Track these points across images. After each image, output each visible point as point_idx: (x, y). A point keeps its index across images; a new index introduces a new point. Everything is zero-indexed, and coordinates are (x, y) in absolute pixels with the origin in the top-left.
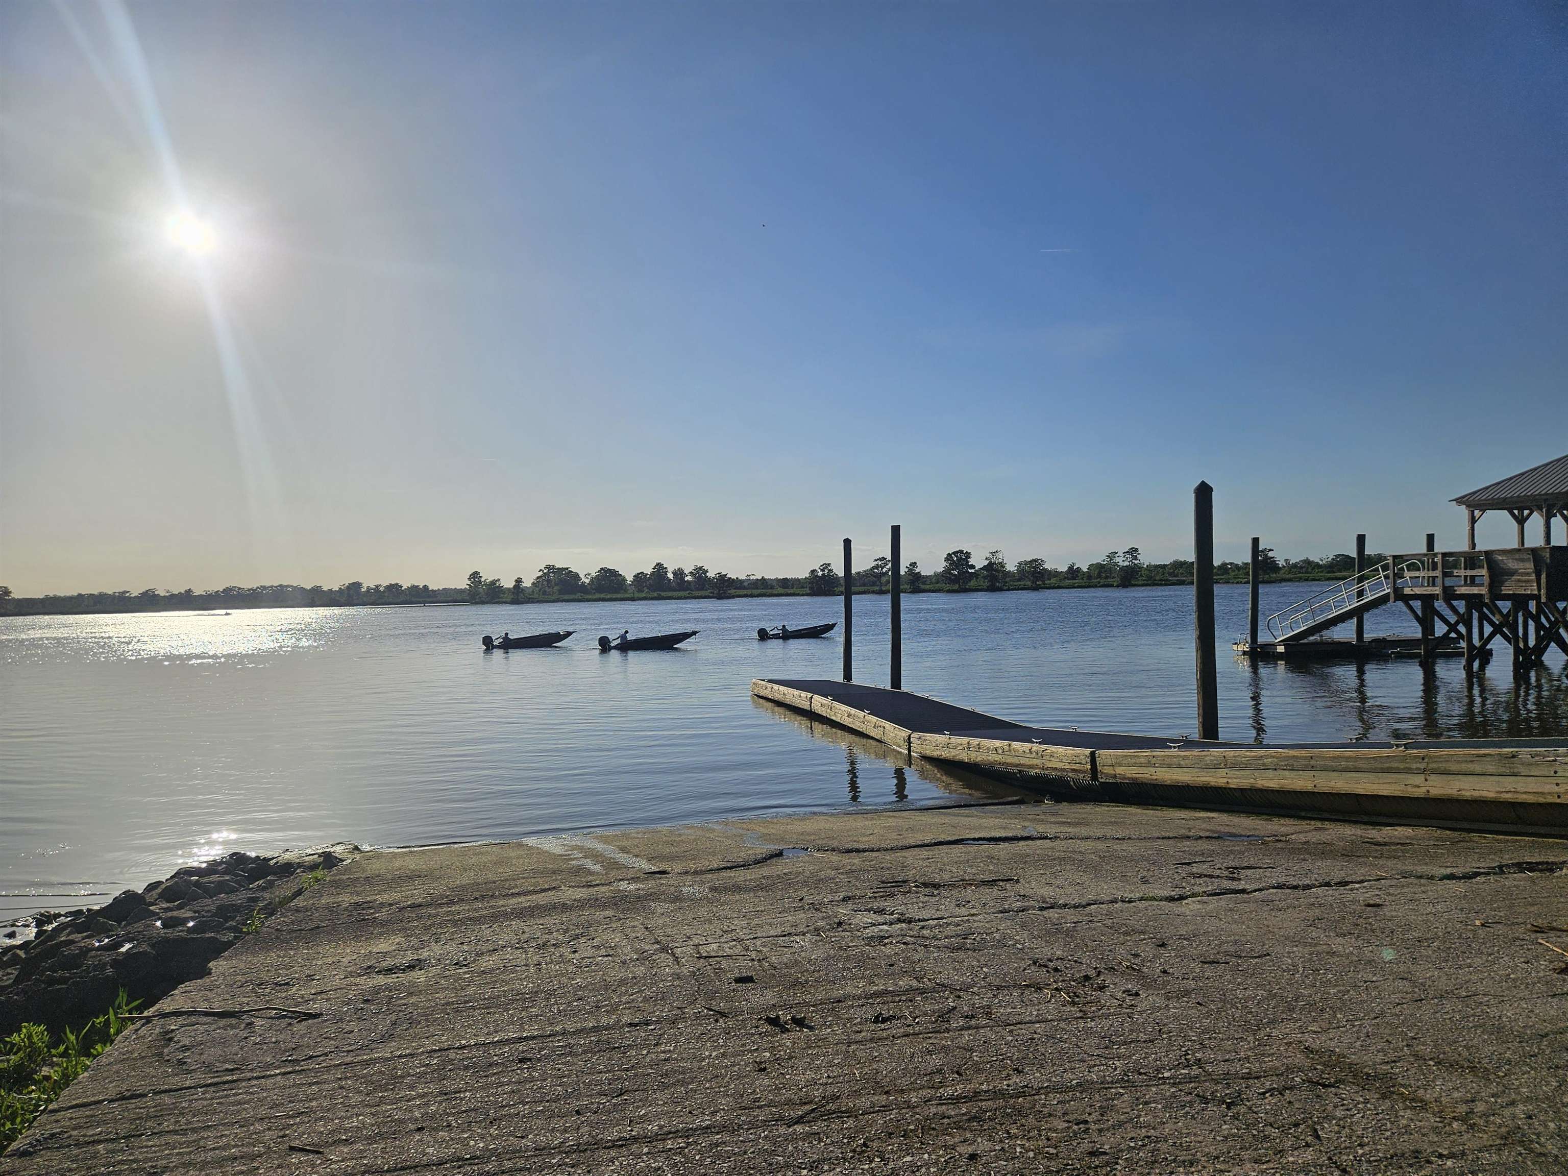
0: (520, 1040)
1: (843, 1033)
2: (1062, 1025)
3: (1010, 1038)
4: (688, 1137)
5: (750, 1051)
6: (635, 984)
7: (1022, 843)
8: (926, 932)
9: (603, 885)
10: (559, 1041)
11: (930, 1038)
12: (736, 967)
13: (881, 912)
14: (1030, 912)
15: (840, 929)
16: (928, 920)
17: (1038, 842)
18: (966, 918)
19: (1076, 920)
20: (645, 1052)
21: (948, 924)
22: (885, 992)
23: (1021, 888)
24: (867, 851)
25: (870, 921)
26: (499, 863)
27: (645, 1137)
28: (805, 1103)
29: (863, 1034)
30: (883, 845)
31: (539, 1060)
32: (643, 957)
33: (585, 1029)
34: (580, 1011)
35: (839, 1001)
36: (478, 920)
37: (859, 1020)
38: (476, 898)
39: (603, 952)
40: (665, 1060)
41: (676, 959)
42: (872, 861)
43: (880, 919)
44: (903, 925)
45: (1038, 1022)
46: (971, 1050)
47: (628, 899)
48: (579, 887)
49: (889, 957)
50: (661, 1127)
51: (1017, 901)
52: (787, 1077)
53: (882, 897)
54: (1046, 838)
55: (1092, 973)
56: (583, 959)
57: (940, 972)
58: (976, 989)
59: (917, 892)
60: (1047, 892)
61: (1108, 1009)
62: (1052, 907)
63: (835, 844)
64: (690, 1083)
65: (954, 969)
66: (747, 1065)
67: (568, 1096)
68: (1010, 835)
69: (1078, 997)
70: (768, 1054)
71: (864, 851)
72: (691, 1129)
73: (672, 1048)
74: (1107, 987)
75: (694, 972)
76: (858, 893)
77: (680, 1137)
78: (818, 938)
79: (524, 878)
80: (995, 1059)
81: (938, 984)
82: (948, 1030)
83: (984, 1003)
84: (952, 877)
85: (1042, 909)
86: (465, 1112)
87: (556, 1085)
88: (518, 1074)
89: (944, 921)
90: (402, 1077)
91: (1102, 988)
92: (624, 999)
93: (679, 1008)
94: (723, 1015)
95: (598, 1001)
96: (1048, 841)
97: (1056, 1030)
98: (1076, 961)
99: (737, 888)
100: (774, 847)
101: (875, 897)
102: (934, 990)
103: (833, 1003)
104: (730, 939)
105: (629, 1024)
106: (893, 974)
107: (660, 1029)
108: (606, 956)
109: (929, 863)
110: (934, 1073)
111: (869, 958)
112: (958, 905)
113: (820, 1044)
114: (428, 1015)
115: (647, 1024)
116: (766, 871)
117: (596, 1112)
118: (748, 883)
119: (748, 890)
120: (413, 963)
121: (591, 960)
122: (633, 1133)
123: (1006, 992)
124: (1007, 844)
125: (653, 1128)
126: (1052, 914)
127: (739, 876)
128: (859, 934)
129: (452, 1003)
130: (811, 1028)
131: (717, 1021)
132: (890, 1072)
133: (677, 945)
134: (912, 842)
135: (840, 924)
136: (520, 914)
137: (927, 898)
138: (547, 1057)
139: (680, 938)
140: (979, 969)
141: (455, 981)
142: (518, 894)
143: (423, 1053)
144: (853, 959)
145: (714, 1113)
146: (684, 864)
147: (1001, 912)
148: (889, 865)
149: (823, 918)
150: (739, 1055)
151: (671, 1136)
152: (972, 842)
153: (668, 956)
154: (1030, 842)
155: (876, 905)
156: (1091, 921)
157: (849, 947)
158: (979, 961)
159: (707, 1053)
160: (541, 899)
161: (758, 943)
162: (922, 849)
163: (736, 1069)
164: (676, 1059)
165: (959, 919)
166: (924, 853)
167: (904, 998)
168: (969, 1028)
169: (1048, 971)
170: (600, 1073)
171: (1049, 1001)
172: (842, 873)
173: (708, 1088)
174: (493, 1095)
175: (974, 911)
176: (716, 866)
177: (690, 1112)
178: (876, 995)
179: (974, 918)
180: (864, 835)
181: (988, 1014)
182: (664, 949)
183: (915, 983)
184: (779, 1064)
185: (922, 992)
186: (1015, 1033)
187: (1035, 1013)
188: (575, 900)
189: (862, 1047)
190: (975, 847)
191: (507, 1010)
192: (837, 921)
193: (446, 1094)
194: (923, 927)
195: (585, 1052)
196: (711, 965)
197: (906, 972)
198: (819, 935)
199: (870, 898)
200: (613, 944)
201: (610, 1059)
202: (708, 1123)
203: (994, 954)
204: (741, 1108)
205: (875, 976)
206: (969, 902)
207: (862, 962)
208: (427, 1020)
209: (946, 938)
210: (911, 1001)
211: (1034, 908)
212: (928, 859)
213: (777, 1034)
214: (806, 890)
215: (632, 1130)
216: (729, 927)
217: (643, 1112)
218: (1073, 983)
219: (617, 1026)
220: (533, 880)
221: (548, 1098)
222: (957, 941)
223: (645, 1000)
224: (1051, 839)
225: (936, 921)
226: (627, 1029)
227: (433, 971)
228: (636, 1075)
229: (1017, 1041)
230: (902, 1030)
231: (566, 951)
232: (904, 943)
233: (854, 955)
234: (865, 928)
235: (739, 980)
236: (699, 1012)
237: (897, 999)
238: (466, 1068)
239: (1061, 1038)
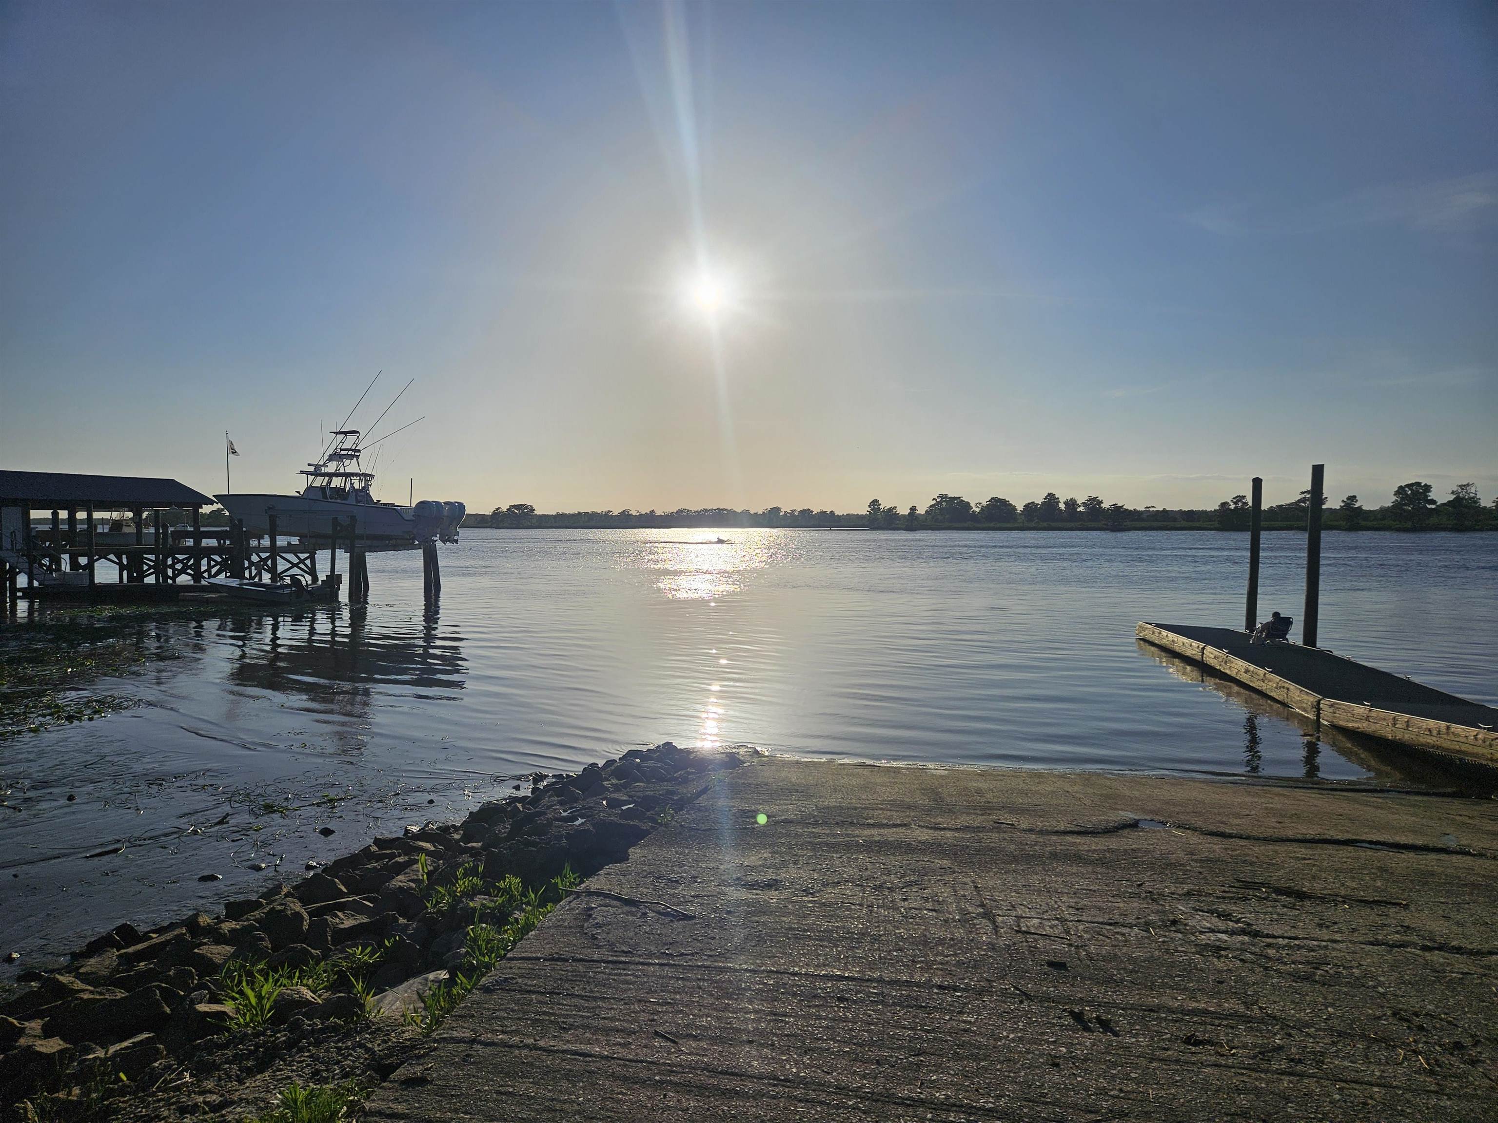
0: (842, 978)
1: (1148, 1046)
2: (1408, 1096)
3: (1337, 1097)
4: (970, 1114)
5: (1048, 1042)
6: (952, 946)
7: (1433, 856)
8: (1271, 952)
9: (950, 829)
10: (874, 988)
11: (1243, 1074)
12: (1052, 950)
13: (1225, 916)
14: (1409, 950)
15: (1173, 928)
16: (1279, 937)
17: (1455, 858)
18: (1324, 943)
19: (1466, 970)
20: (947, 1018)
21: (1299, 947)
22: (1206, 1012)
23: (1407, 918)
24: (1235, 837)
25: (1208, 925)
26: (864, 788)
27: (932, 1103)
28: (1091, 1112)
29: (1169, 1053)
30: (1254, 833)
31: (855, 1002)
32: (965, 920)
33: (899, 980)
34: (898, 962)
35: (1151, 1010)
36: (831, 848)
37: (1169, 1036)
38: (837, 823)
39: (929, 905)
40: (965, 1030)
41: (996, 928)
42: (1235, 850)
43: (1221, 925)
44: (1246, 938)
45: (1378, 1085)
46: (1288, 1100)
47: (967, 851)
48: (927, 827)
49: (1220, 972)
50: (948, 1097)
51: (1397, 933)
52: (1079, 1079)
53: (1232, 898)
54: (1468, 854)
55: (1467, 1041)
56: (910, 909)
57: (1275, 1002)
58: (1313, 1030)
59: (1276, 901)
60: (1439, 928)
62: (1440, 949)
63: (1199, 822)
64: (983, 1060)
65: (1293, 1002)
66: (1041, 1055)
67: (872, 1044)
68: (1419, 842)
69: (1439, 1066)
70: (1064, 1050)
71: (1230, 836)
72: (975, 1107)
73: (973, 1020)
74: (1482, 1061)
75: (1009, 946)
76: (1207, 889)
77: (963, 1112)
78: (1145, 934)
79: (881, 809)
80: (1312, 1116)
81: (1268, 1015)
82: (1266, 1072)
83: (1318, 1049)
84: (1325, 888)
85: (1425, 948)
86: (787, 1035)
87: (864, 1031)
88: (835, 1011)
89: (1297, 942)
90: (744, 989)
91: (1474, 1062)
92: (938, 958)
93: (987, 980)
94: (1028, 997)
95: (915, 956)
96: (1469, 858)
97: (1399, 1101)
98: (1449, 1023)
99: (1077, 858)
100: (1129, 816)
101: (1224, 898)
102: (1262, 1021)
103: (1145, 1010)
104: (1053, 917)
105: (939, 986)
106: (1219, 993)
107: (966, 998)
108: (932, 910)
109: (1304, 865)
110: (1237, 1115)
111: (1197, 969)
112: (1320, 926)
113: (1120, 1052)
114: (773, 936)
115: (955, 990)
116: (1112, 843)
117: (894, 1066)
118: (1090, 854)
119: (1088, 862)
120: (772, 882)
121: (917, 912)
122: (922, 1096)
123: (1348, 1041)
124: (1411, 855)
125: (940, 1095)
126: (1437, 957)
127: (1085, 844)
128: (1193, 938)
129: (794, 929)
130: (1116, 1034)
131: (1021, 1002)
132: (1188, 1101)
133: (1000, 913)
134: (1290, 834)
135: (1174, 922)
136: (870, 847)
137: (1285, 909)
138: (862, 1001)
139: (1005, 905)
140: (1323, 1007)
141: (800, 908)
142: (873, 826)
143: (763, 971)
144: (1178, 966)
145: (999, 1097)
146: (1032, 820)
147: (1372, 944)
148: (1254, 859)
149: (1158, 912)
150: (1036, 1044)
151: (955, 1108)
152: (1367, 845)
153: (989, 924)
154: (1443, 856)
155: (1222, 907)
156: (1485, 975)
157: (1177, 951)
158: (1325, 998)
159: (1005, 1034)
160: (890, 834)
161: (1081, 927)
162: (1302, 845)
163: (1029, 1056)
164: (974, 1032)
165: (1315, 943)
166: (1302, 851)
167: (1225, 1022)
168: (1291, 1074)
169: (1409, 1027)
170: (904, 1028)
171: (1400, 1064)
172: (1196, 861)
173: (998, 1070)
174: (812, 1026)
175: (1337, 937)
176: (1062, 828)
177: (977, 1090)
178: (1194, 1012)
179: (1335, 945)
180: (1238, 816)
181: (1319, 1063)
182: (985, 915)
183: (1242, 1009)
184: (1073, 1063)
185: (1247, 1019)
186: (1346, 1091)
187: (1378, 1074)
188: (920, 842)
189: (1165, 1067)
190: (1369, 853)
191: (837, 946)
192: (1171, 917)
193: (775, 1015)
194: (1269, 945)
195: (894, 1004)
196: (1027, 942)
197: (1236, 993)
198: (1148, 931)
199: (1218, 898)
200: (941, 899)
201: (915, 1017)
202: (991, 1105)
203: (1346, 994)
204: (1026, 1100)
205: (1199, 990)
206: (1336, 923)
207: (1189, 970)
208: (771, 941)
209: (1293, 963)
210: (1232, 1028)
211: (1414, 945)
212: (1305, 859)
213: (1078, 1030)
214: (1149, 874)
215: (921, 1093)
216: (1056, 902)
217: (935, 1077)
218: (1437, 1048)
219: (929, 985)
220: (889, 814)
221: (855, 1041)
222: (1305, 970)
223: (959, 964)
224: (1474, 855)
225: (1287, 941)
226: (936, 991)
227: (785, 894)
228: (935, 1039)
229: (1345, 1101)
230: (1213, 1058)
231: (898, 897)
232: (1241, 960)
233: (1180, 962)
234: (1201, 933)
235: (1051, 964)
236: (1006, 989)
237: (1217, 1022)
238: (795, 995)
239: (1402, 1111)
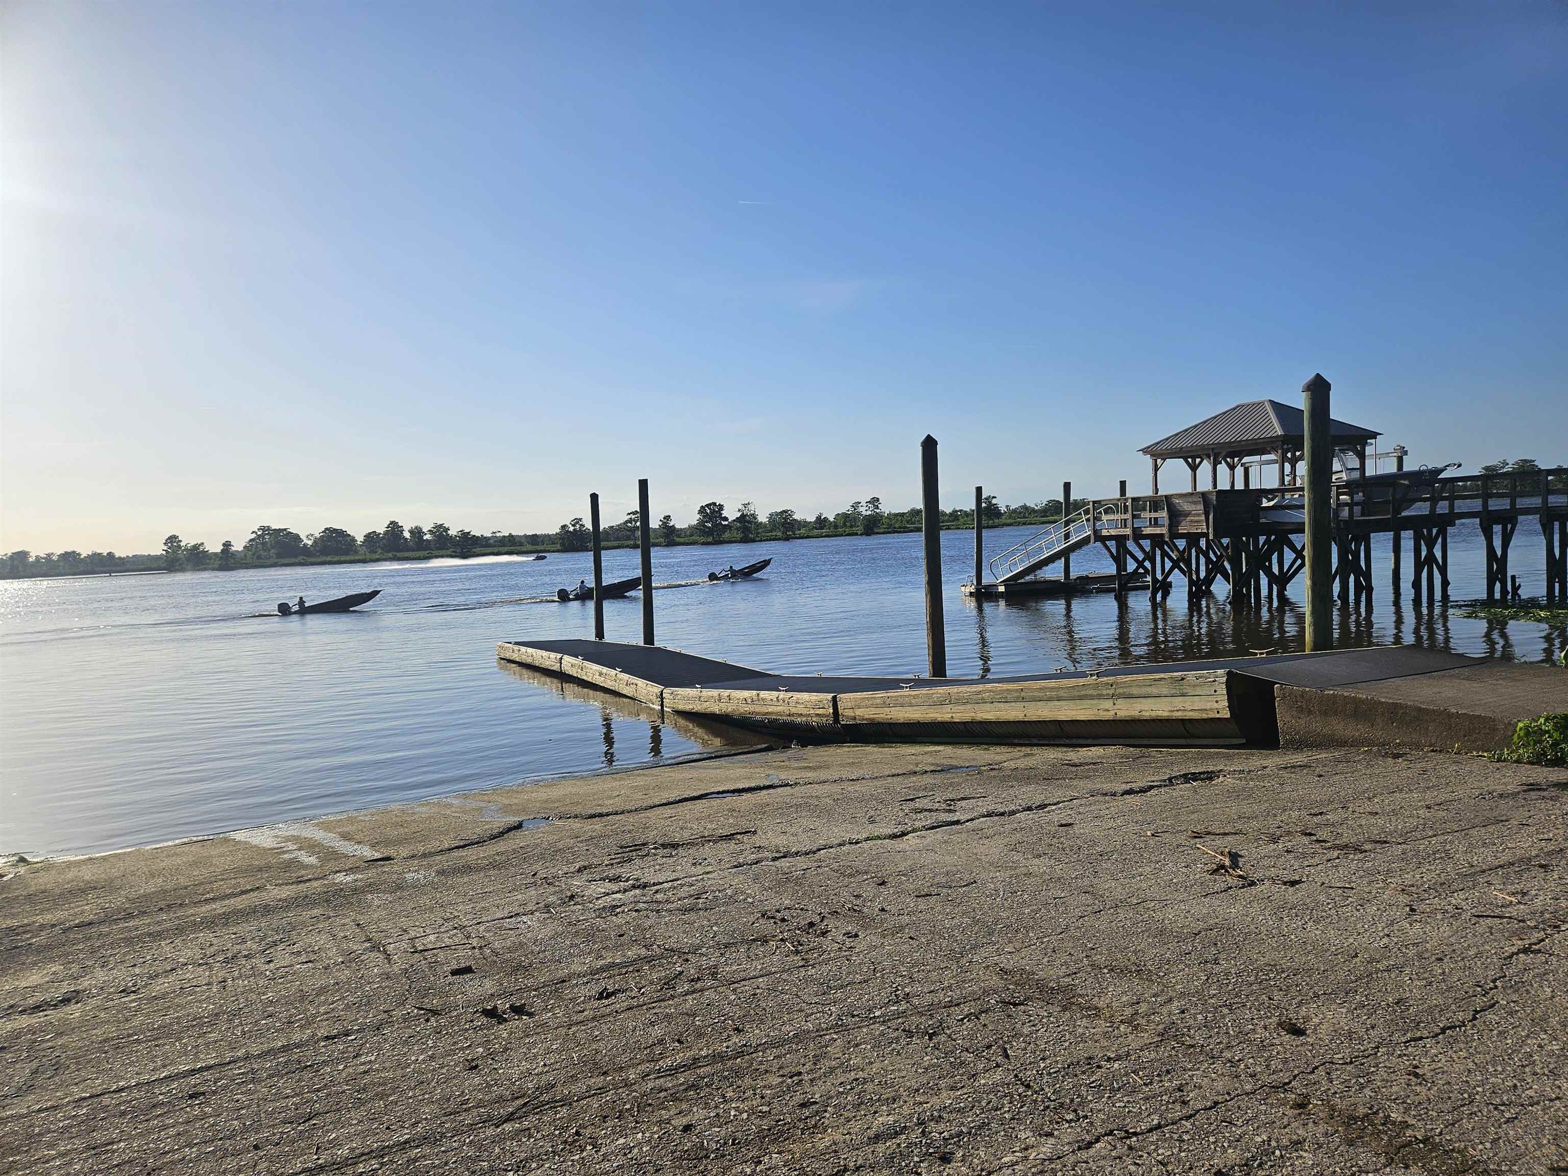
0: (193, 1072)
1: (564, 1015)
2: (785, 976)
3: (733, 997)
4: (382, 1157)
5: (462, 1049)
6: (337, 991)
7: (764, 792)
8: (659, 896)
9: (316, 879)
10: (239, 1068)
11: (654, 1007)
12: (454, 958)
13: (616, 879)
14: (763, 863)
15: (572, 903)
16: (663, 883)
17: (779, 790)
18: (701, 877)
19: (805, 867)
20: (341, 1067)
21: (682, 885)
22: (612, 965)
23: (757, 840)
24: (611, 814)
25: (603, 890)
26: (195, 864)
27: (334, 1164)
28: (517, 1098)
29: (586, 1013)
30: (628, 808)
31: (214, 1093)
32: (350, 958)
33: (272, 1049)
34: (268, 1030)
35: (563, 981)
36: (157, 936)
37: (582, 998)
38: (161, 909)
39: (303, 958)
40: (365, 1072)
41: (388, 957)
42: (614, 824)
43: (614, 887)
44: (637, 891)
45: (761, 976)
46: (694, 1015)
47: (342, 894)
48: (286, 884)
49: (619, 926)
50: (352, 1150)
51: (752, 853)
52: (500, 1072)
53: (619, 863)
54: (787, 785)
55: (817, 919)
56: (278, 969)
57: (670, 937)
58: (704, 949)
59: (655, 855)
60: (781, 841)
61: (829, 954)
62: (785, 857)
63: (578, 810)
64: (391, 1095)
65: (684, 932)
66: (456, 1065)
67: (245, 1129)
68: (753, 785)
69: (801, 945)
70: (481, 1050)
71: (608, 815)
72: (388, 1146)
73: (373, 1058)
74: (829, 931)
75: (406, 969)
76: (595, 861)
77: (374, 1158)
78: (547, 915)
79: (223, 880)
80: (717, 1021)
81: (666, 950)
82: (672, 997)
83: (711, 964)
84: (692, 835)
85: (775, 859)
86: (117, 1166)
87: (232, 1120)
88: (187, 1112)
89: (679, 882)
90: (39, 1134)
91: (824, 934)
92: (322, 1010)
93: (385, 1012)
94: (435, 1013)
95: (291, 1016)
96: (789, 788)
97: (779, 982)
98: (802, 909)
99: (467, 869)
100: (513, 820)
101: (612, 864)
102: (662, 956)
103: (557, 983)
104: (450, 928)
105: (326, 1037)
106: (622, 945)
107: (361, 1039)
108: (307, 962)
109: (671, 822)
110: (655, 1045)
111: (599, 931)
112: (694, 864)
113: (538, 1030)
114: (80, 1057)
115: (347, 1035)
116: (502, 846)
117: (278, 1144)
118: (479, 861)
119: (479, 869)
120: (69, 996)
121: (287, 970)
122: (320, 1162)
123: (733, 949)
124: (749, 795)
125: (344, 1152)
126: (784, 863)
127: (471, 855)
128: (591, 905)
129: (113, 1038)
130: (531, 1015)
131: (427, 1020)
132: (610, 1050)
133: (391, 941)
134: (657, 801)
135: (572, 897)
136: (210, 923)
137: (664, 859)
138: (225, 1087)
139: (395, 932)
140: (709, 928)
141: (118, 1012)
142: (213, 899)
143: (69, 1103)
144: (582, 933)
145: (414, 1125)
146: (412, 847)
147: (736, 867)
148: (631, 828)
149: (555, 893)
150: (449, 1055)
151: (363, 1158)
152: (716, 796)
153: (378, 955)
154: (771, 791)
155: (612, 873)
156: (819, 867)
157: (579, 921)
158: (709, 921)
159: (413, 1058)
160: (240, 903)
161: (482, 928)
162: (666, 807)
163: (444, 1071)
164: (377, 1070)
165: (694, 878)
166: (668, 811)
167: (631, 969)
168: (693, 992)
169: (775, 923)
170: (287, 1097)
171: (774, 953)
172: (582, 842)
173: (411, 1098)
174: (154, 1141)
175: (709, 869)
176: (447, 846)
177: (388, 1128)
178: (603, 969)
179: (709, 876)
180: (610, 798)
181: (714, 975)
182: (375, 948)
183: (643, 952)
184: (493, 1059)
185: (649, 960)
186: (739, 991)
187: (759, 967)
188: (280, 900)
189: (583, 1028)
190: (718, 801)
191: (179, 1039)
192: (569, 894)
193: (94, 1149)
194: (657, 892)
195: (270, 1076)
196: (426, 959)
197: (636, 940)
198: (549, 912)
199: (606, 865)
200: (316, 948)
201: (299, 1080)
202: (407, 1137)
203: (724, 912)
204: (445, 1115)
205: (604, 949)
206: (706, 859)
207: (590, 935)
208: (78, 1063)
209: (679, 900)
210: (638, 971)
211: (767, 859)
212: (671, 817)
213: (494, 1025)
214: (540, 864)
215: (318, 1159)
216: (451, 913)
217: (334, 1135)
218: (797, 932)
219: (314, 1040)
220: (233, 882)
221: (221, 1136)
222: (690, 902)
223: (348, 1007)
224: (791, 785)
225: (670, 883)
226: (323, 1044)
227: (93, 1002)
228: (328, 1095)
229: (739, 999)
230: (626, 1004)
231: (259, 961)
232: (636, 911)
233: (583, 930)
234: (597, 899)
235: (455, 973)
236: (409, 1013)
237: (624, 971)
238: (123, 1114)
239: (782, 990)
